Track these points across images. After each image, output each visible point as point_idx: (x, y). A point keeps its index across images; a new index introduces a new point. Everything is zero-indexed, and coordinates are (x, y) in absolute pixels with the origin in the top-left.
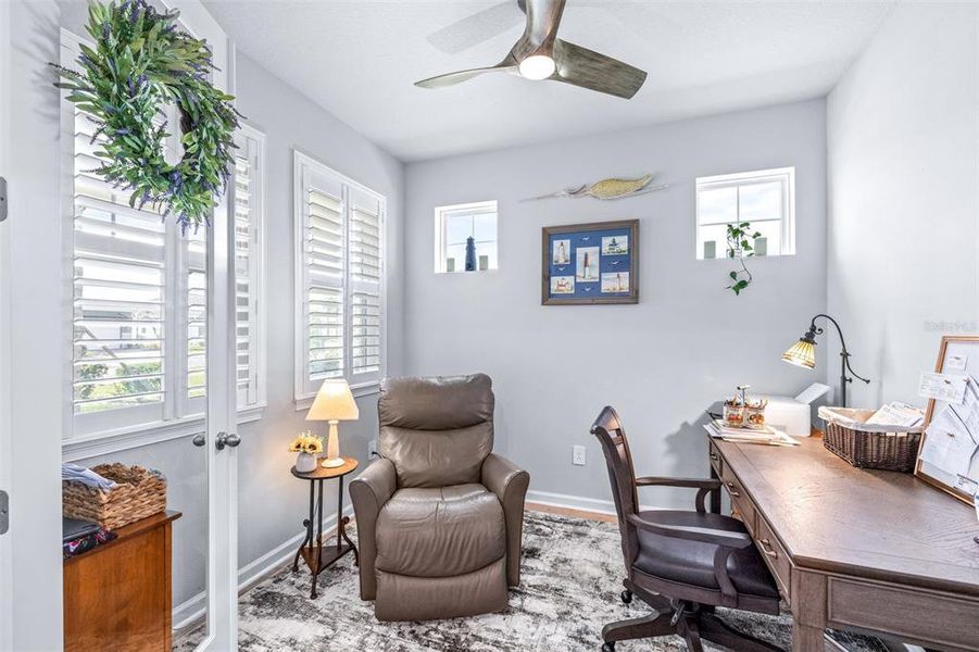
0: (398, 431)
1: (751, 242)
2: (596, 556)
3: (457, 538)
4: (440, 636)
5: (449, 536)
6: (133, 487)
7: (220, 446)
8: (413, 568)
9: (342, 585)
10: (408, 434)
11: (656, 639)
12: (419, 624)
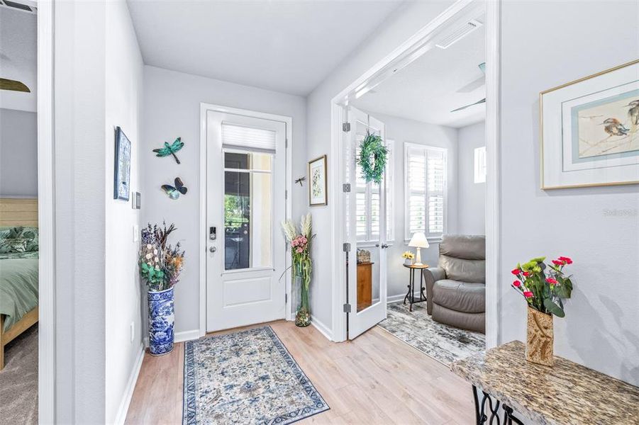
0: (447, 257)
7: (383, 247)
8: (447, 305)
10: (452, 259)
12: (450, 327)
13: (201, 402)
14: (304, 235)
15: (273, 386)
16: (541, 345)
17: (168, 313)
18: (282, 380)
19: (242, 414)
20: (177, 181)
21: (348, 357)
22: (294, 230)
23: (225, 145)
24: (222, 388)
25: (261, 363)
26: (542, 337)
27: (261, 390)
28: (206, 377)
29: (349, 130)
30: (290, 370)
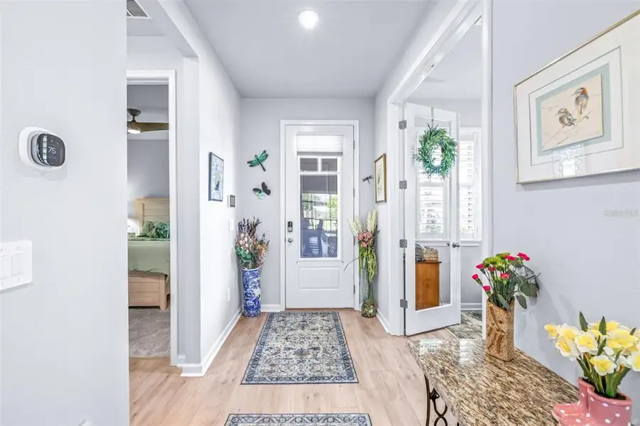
7: (454, 246)
13: (265, 353)
14: (369, 230)
15: (320, 355)
16: (497, 338)
17: (255, 287)
18: (329, 353)
19: (289, 368)
20: (264, 185)
21: (398, 349)
22: (360, 226)
23: (299, 153)
24: (282, 348)
25: (318, 338)
26: (498, 330)
27: (309, 356)
28: (274, 339)
29: (405, 127)
30: (339, 348)
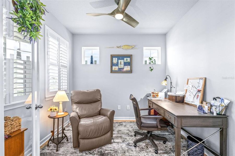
0: (77, 104)
1: (153, 61)
2: (126, 129)
3: (100, 127)
4: (97, 152)
5: (98, 128)
6: (12, 122)
7: (36, 108)
8: (89, 137)
9: (65, 146)
10: (80, 105)
11: (143, 142)
12: (90, 151)
